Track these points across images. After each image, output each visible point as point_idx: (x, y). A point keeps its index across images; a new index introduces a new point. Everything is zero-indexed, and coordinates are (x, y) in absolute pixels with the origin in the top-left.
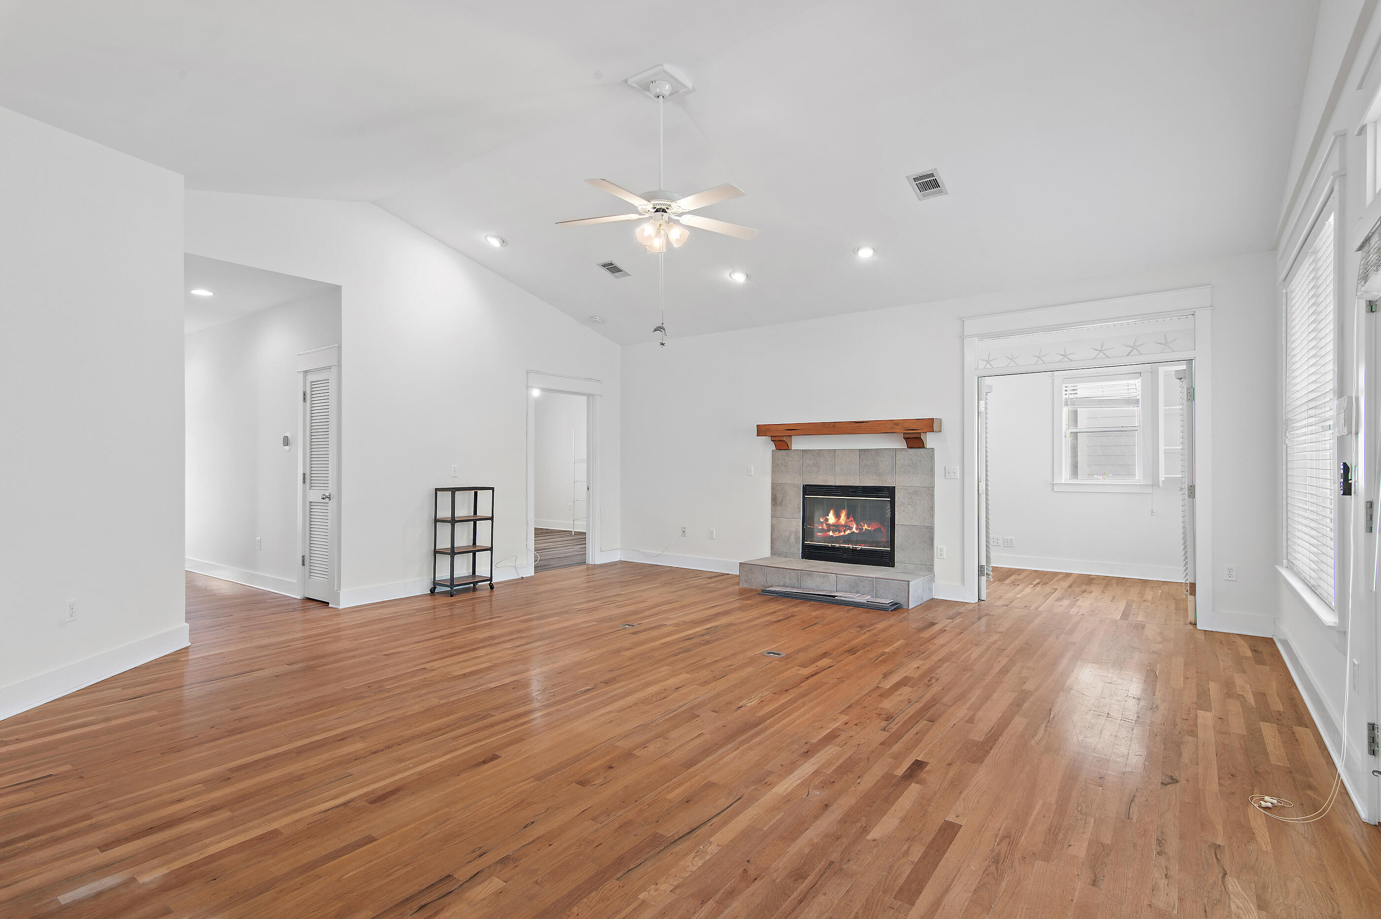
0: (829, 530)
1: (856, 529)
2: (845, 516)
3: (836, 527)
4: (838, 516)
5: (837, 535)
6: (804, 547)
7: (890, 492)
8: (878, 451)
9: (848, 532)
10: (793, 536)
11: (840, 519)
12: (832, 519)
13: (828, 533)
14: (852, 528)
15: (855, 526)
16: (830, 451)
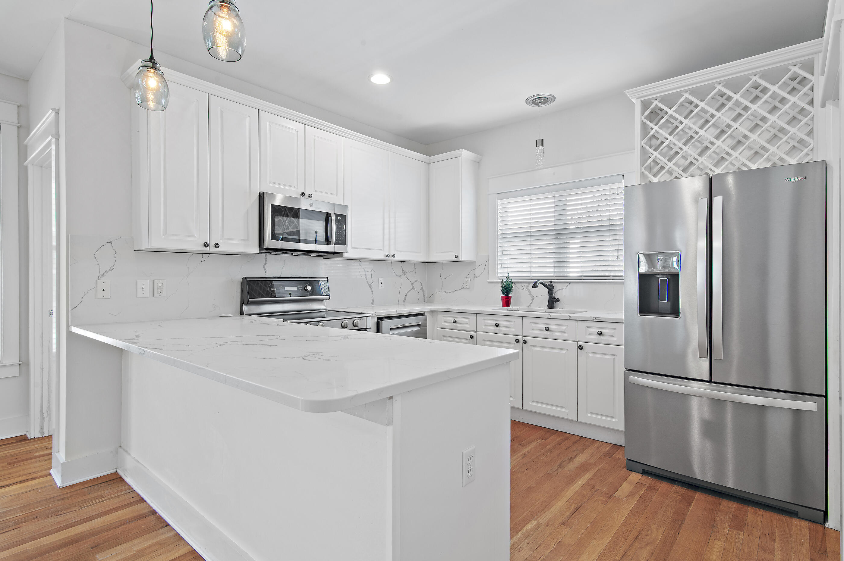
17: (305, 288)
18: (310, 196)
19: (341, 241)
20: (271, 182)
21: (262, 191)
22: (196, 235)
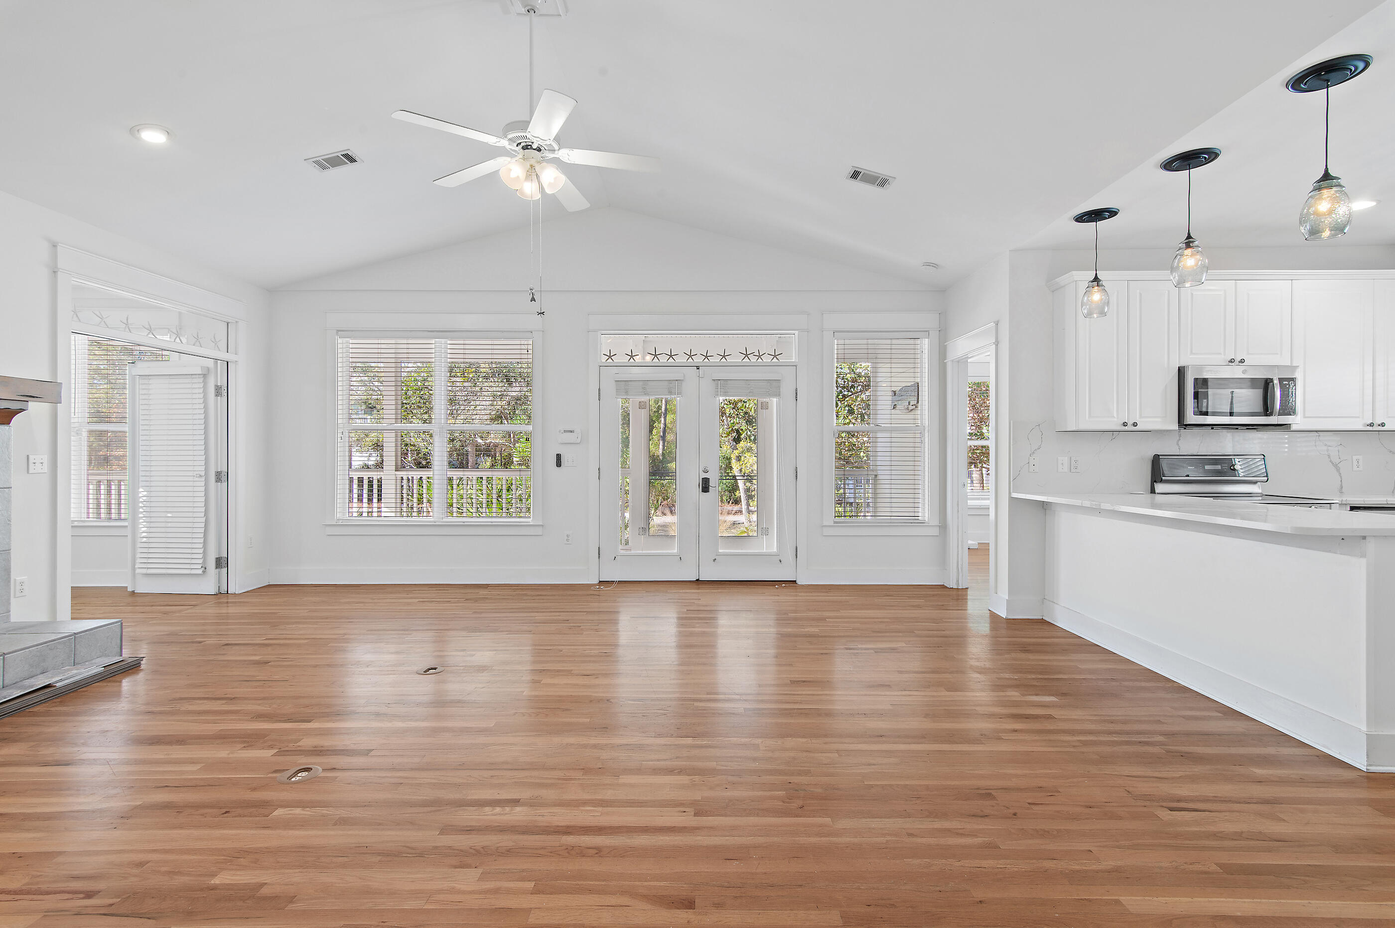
17: (1232, 467)
18: (1242, 361)
19: (1288, 409)
20: (1192, 353)
21: (1182, 364)
22: (1115, 415)
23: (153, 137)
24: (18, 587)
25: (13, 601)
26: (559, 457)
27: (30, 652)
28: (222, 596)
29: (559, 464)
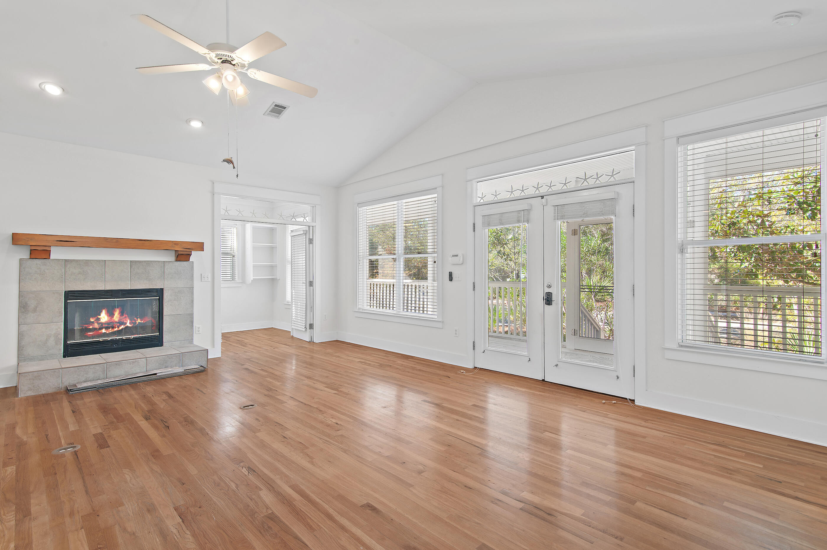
0: (101, 329)
1: (130, 323)
2: (119, 314)
3: (109, 325)
4: (111, 314)
5: (111, 331)
6: (66, 346)
7: (160, 292)
8: (148, 263)
9: (122, 327)
10: (52, 339)
11: (113, 317)
12: (104, 317)
13: (100, 331)
14: (126, 323)
15: (129, 321)
16: (99, 261)
23: (196, 124)
24: (197, 329)
25: (194, 335)
26: (451, 274)
27: (159, 358)
28: (311, 342)
29: (451, 279)
